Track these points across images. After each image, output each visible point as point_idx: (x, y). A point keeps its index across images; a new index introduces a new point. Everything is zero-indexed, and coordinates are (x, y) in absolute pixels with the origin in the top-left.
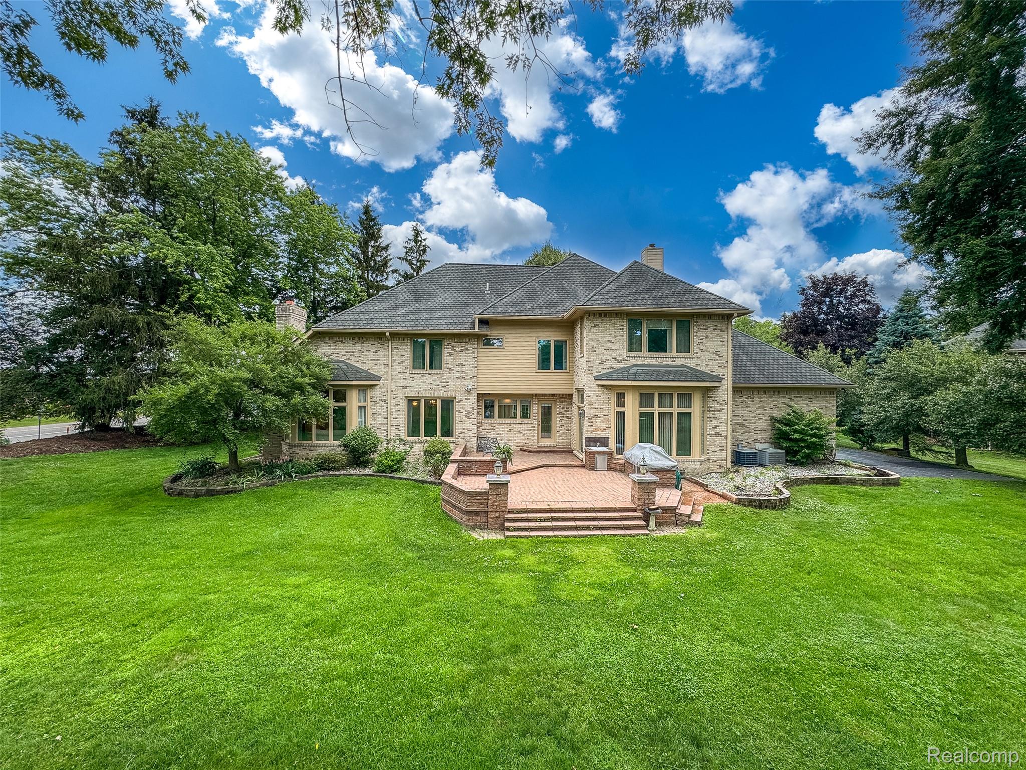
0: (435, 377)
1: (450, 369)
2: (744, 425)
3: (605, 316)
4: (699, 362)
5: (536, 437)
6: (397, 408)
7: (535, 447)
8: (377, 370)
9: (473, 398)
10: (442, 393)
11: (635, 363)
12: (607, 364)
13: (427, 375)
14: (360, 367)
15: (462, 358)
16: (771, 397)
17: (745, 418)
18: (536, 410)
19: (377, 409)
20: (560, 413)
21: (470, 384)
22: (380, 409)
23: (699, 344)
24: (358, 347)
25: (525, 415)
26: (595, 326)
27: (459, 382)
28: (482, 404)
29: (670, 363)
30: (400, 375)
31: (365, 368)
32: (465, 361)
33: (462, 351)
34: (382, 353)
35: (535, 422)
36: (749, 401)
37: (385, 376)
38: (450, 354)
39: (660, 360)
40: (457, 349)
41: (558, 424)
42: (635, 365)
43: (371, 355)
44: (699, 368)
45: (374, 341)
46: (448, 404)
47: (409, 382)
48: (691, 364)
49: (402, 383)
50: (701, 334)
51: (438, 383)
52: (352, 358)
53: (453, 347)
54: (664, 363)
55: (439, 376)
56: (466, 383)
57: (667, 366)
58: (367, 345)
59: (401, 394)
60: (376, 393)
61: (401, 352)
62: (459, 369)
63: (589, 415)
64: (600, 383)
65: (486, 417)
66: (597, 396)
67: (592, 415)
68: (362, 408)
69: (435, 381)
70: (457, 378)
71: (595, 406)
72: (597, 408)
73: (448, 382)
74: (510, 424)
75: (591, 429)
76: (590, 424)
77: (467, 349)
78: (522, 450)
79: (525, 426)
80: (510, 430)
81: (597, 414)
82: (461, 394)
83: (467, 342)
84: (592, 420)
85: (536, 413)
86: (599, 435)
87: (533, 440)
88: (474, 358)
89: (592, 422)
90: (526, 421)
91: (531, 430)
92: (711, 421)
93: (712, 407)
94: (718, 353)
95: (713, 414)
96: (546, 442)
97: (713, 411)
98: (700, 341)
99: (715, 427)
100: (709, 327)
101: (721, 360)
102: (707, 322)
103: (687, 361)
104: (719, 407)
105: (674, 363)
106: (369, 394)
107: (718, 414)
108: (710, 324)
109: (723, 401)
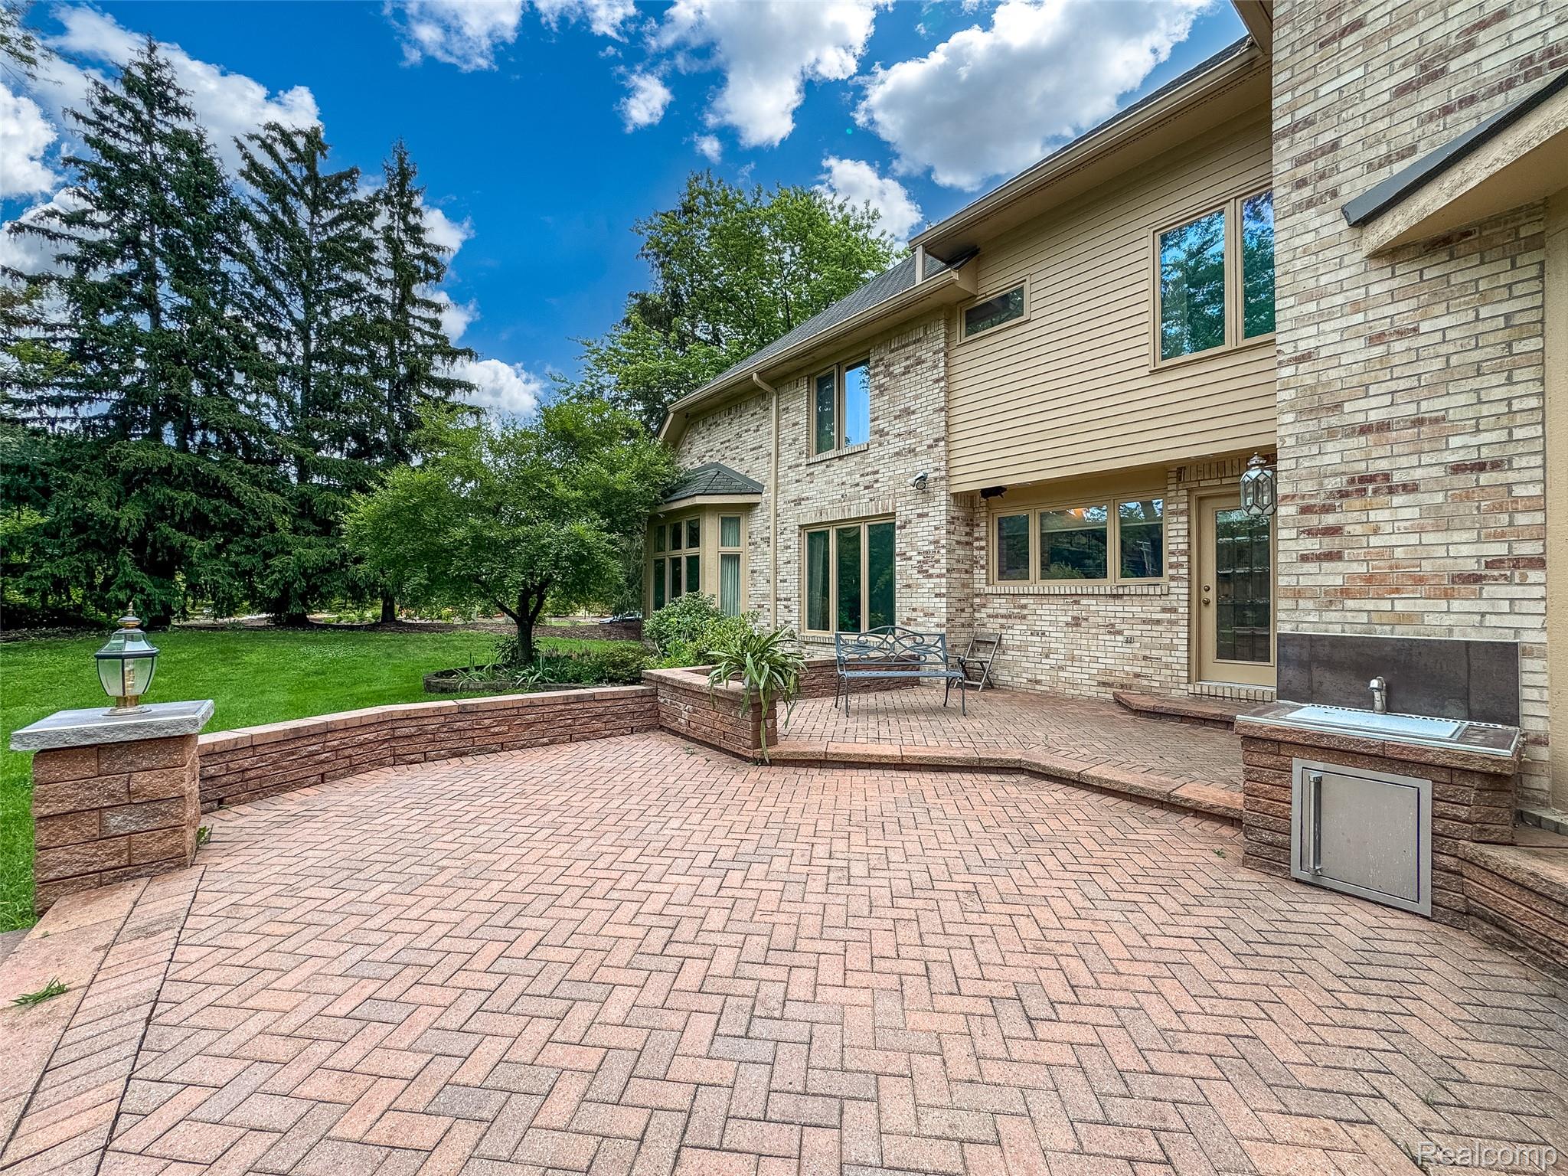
0: (851, 463)
5: (1182, 653)
6: (787, 556)
7: (1180, 693)
8: (756, 473)
9: (939, 510)
10: (867, 506)
13: (837, 463)
14: (736, 469)
15: (908, 389)
18: (1180, 536)
19: (758, 561)
21: (924, 464)
22: (761, 560)
24: (735, 426)
28: (988, 531)
30: (790, 474)
31: (743, 469)
32: (916, 397)
33: (907, 371)
34: (765, 429)
35: (1180, 589)
37: (768, 482)
38: (882, 390)
40: (898, 369)
43: (751, 440)
45: (754, 408)
46: (884, 534)
47: (805, 489)
49: (794, 492)
51: (857, 478)
52: (728, 453)
53: (888, 366)
55: (857, 459)
56: (917, 464)
58: (746, 418)
59: (793, 521)
60: (756, 524)
61: (792, 418)
62: (900, 426)
63: (1307, 487)
64: (1392, 227)
65: (1002, 575)
66: (1376, 339)
67: (1332, 484)
68: (731, 560)
69: (850, 474)
70: (897, 454)
71: (1355, 412)
72: (1383, 427)
73: (877, 472)
74: (1075, 598)
75: (1332, 575)
76: (1313, 545)
77: (920, 362)
78: (1119, 701)
79: (1135, 609)
80: (1076, 622)
81: (1383, 465)
82: (908, 503)
83: (919, 340)
84: (1330, 520)
85: (1183, 553)
86: (1406, 618)
87: (1168, 666)
88: (937, 381)
89: (1334, 531)
90: (1134, 584)
91: (1158, 622)
96: (1236, 679)
106: (746, 526)
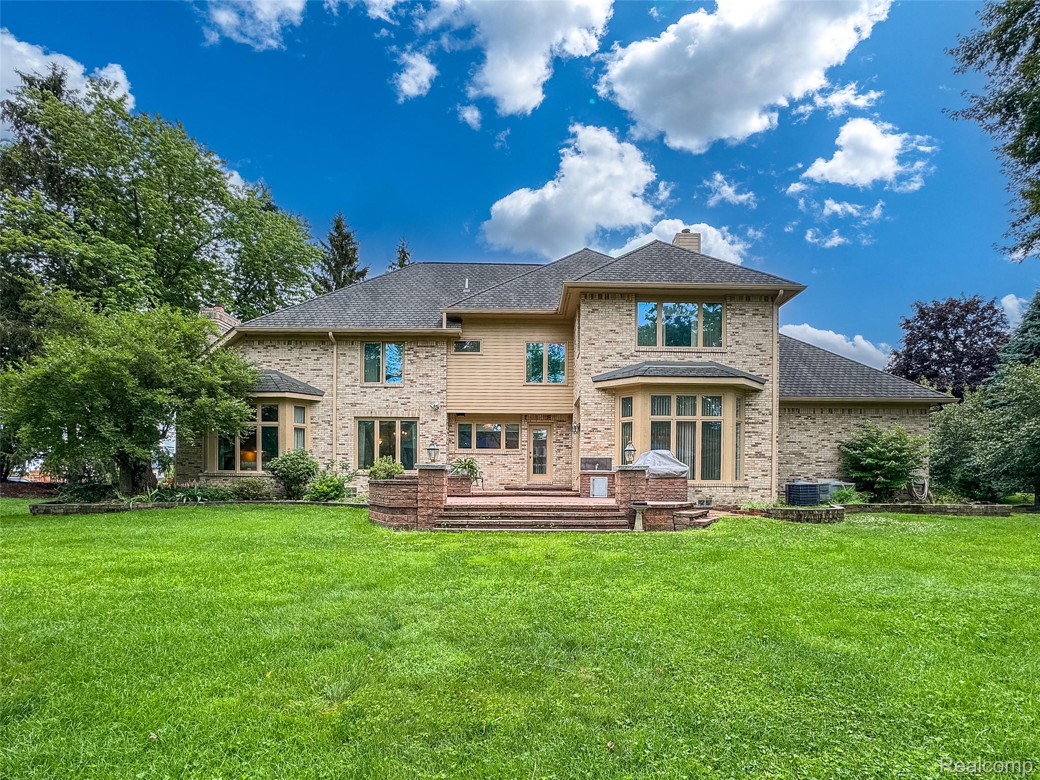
0: (393, 391)
1: (412, 381)
2: (802, 454)
3: (607, 297)
4: (733, 358)
5: (525, 472)
6: (345, 431)
7: (524, 484)
8: (319, 383)
9: (443, 419)
10: (401, 412)
11: (648, 359)
12: (610, 362)
13: (383, 389)
14: (297, 378)
15: (427, 366)
16: (839, 417)
17: (804, 445)
18: (525, 436)
19: (319, 433)
20: (558, 441)
21: (436, 400)
22: (323, 432)
23: (734, 334)
24: (296, 353)
25: (513, 443)
26: (594, 311)
27: (423, 398)
28: (455, 428)
29: (697, 360)
30: (348, 390)
31: (304, 380)
32: (432, 370)
33: (427, 357)
34: (325, 360)
35: (525, 452)
36: (809, 423)
37: (329, 390)
38: (412, 362)
39: (680, 355)
40: (421, 355)
41: (555, 455)
42: (646, 363)
43: (311, 364)
44: (733, 366)
45: (314, 346)
46: (409, 425)
47: (359, 398)
48: (723, 361)
49: (350, 399)
50: (737, 320)
51: (397, 399)
52: (287, 367)
53: (416, 352)
54: (686, 360)
55: (397, 390)
56: (432, 399)
57: (691, 363)
58: (307, 350)
59: (349, 413)
60: (317, 412)
61: (349, 360)
62: (423, 381)
63: (586, 429)
64: (600, 385)
65: (460, 447)
66: (596, 404)
67: (590, 429)
68: (300, 431)
69: (392, 396)
70: (420, 392)
71: (594, 416)
72: (597, 420)
73: (409, 398)
74: (492, 455)
75: (589, 446)
76: (587, 440)
77: (433, 356)
78: (507, 489)
79: (511, 459)
80: (492, 464)
81: (596, 427)
82: (426, 414)
83: (434, 346)
84: (589, 436)
85: (527, 442)
86: (599, 454)
87: (521, 477)
88: (443, 366)
89: (589, 438)
90: (511, 451)
91: (519, 463)
92: (750, 437)
93: (751, 419)
94: (760, 346)
95: (753, 428)
96: (539, 480)
97: (753, 423)
98: (734, 331)
99: (756, 445)
100: (748, 312)
101: (763, 355)
102: (744, 305)
103: (718, 356)
104: (761, 418)
105: (700, 360)
106: (309, 413)
107: (760, 428)
108: (749, 308)
109: (767, 410)
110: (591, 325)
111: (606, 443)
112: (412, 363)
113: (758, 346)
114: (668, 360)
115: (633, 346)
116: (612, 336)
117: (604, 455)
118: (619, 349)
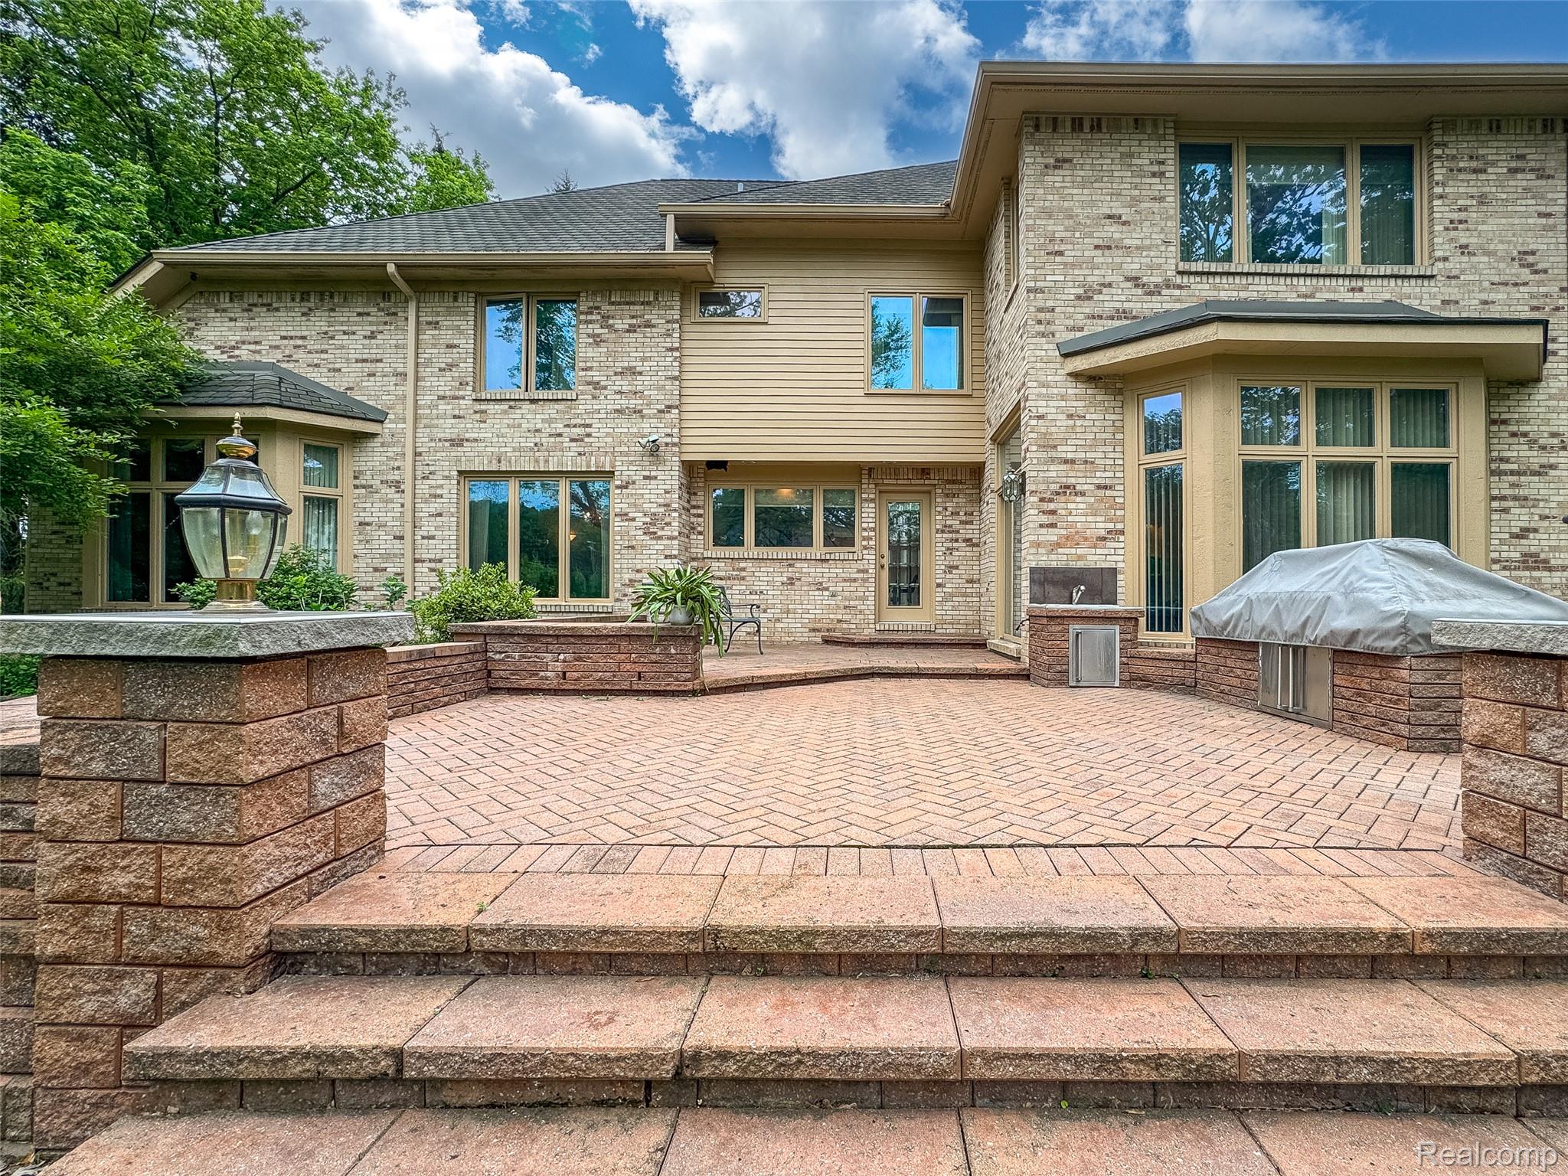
0: (551, 409)
1: (596, 385)
3: (1097, 127)
4: (1452, 292)
5: (871, 602)
6: (434, 506)
7: (869, 632)
8: (371, 393)
9: (670, 477)
10: (570, 460)
11: (1211, 296)
13: (526, 406)
14: (323, 381)
15: (635, 350)
18: (867, 516)
19: (374, 510)
20: (946, 529)
21: (654, 429)
22: (381, 509)
23: (1453, 225)
24: (319, 322)
25: (841, 534)
26: (1060, 163)
27: (624, 426)
28: (706, 500)
30: (443, 406)
31: (338, 384)
32: (644, 359)
33: (632, 329)
34: (388, 339)
35: (870, 556)
37: (399, 409)
38: (598, 341)
40: (619, 324)
41: (941, 563)
42: (1209, 304)
43: (356, 346)
45: (367, 304)
47: (470, 428)
48: (1424, 298)
49: (449, 428)
50: (1461, 188)
51: (559, 427)
52: (299, 355)
53: (606, 317)
54: (1321, 296)
55: (561, 406)
56: (646, 426)
58: (346, 316)
59: (446, 464)
60: (372, 460)
61: (447, 336)
62: (623, 384)
63: (1042, 487)
64: (1081, 363)
65: (717, 542)
66: (1070, 416)
67: (1054, 487)
69: (549, 421)
70: (617, 411)
71: (1066, 451)
72: (1073, 462)
73: (589, 426)
74: (791, 562)
75: (1052, 536)
76: (1045, 519)
77: (649, 325)
78: (827, 641)
79: (838, 570)
80: (791, 582)
81: (1072, 481)
82: (631, 463)
83: (649, 303)
84: (1052, 506)
85: (874, 530)
86: (1080, 557)
87: (861, 611)
88: (671, 350)
89: (1053, 512)
90: (839, 552)
91: (855, 580)
92: (1505, 511)
93: (1507, 460)
94: (1530, 259)
95: (1513, 485)
96: (905, 619)
97: (1512, 473)
98: (1456, 216)
99: (1524, 533)
100: (1494, 164)
101: (1541, 283)
102: (1484, 144)
103: (1408, 287)
104: (1536, 459)
105: (1358, 298)
106: (348, 463)
107: (1533, 486)
108: (1498, 152)
109: (1554, 435)
110: (1053, 201)
111: (1102, 526)
112: (597, 344)
113: (1525, 258)
114: (1270, 296)
115: (1170, 259)
116: (1113, 231)
117: (1095, 558)
118: (1132, 267)
